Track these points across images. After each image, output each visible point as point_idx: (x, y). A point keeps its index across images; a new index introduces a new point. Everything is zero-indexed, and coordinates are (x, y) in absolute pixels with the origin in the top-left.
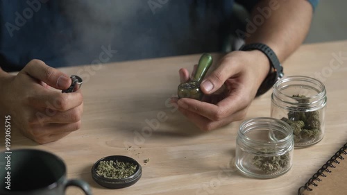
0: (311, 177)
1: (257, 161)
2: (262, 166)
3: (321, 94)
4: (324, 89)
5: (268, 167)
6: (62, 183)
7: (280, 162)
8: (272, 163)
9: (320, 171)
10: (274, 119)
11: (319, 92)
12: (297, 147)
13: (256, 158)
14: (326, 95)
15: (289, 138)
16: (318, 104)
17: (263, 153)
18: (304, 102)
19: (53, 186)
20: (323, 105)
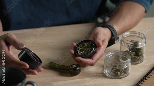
0: (140, 80)
1: (113, 70)
2: (115, 73)
3: (144, 40)
4: (145, 37)
5: (118, 74)
6: (24, 83)
7: (124, 71)
8: (120, 72)
9: (144, 77)
10: (121, 51)
11: (143, 39)
12: (132, 64)
13: (113, 69)
14: (146, 40)
15: (129, 60)
16: (142, 44)
17: (116, 67)
18: (136, 43)
19: (20, 84)
20: (144, 45)
